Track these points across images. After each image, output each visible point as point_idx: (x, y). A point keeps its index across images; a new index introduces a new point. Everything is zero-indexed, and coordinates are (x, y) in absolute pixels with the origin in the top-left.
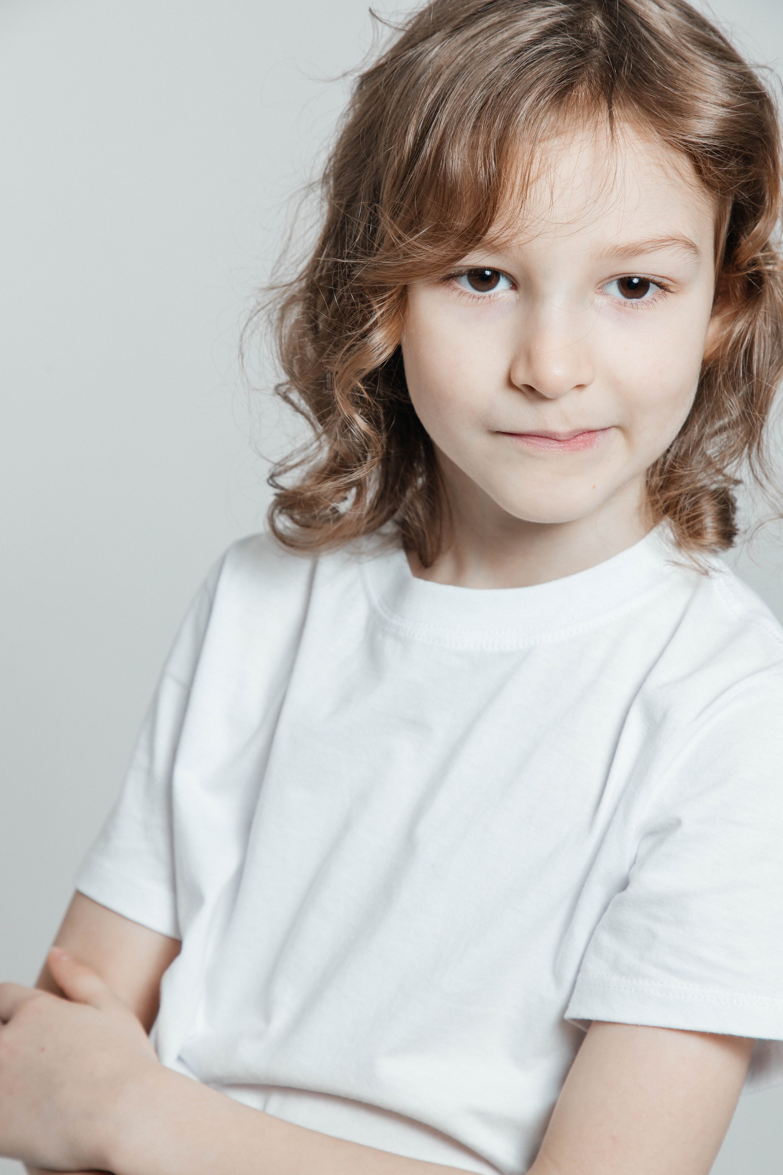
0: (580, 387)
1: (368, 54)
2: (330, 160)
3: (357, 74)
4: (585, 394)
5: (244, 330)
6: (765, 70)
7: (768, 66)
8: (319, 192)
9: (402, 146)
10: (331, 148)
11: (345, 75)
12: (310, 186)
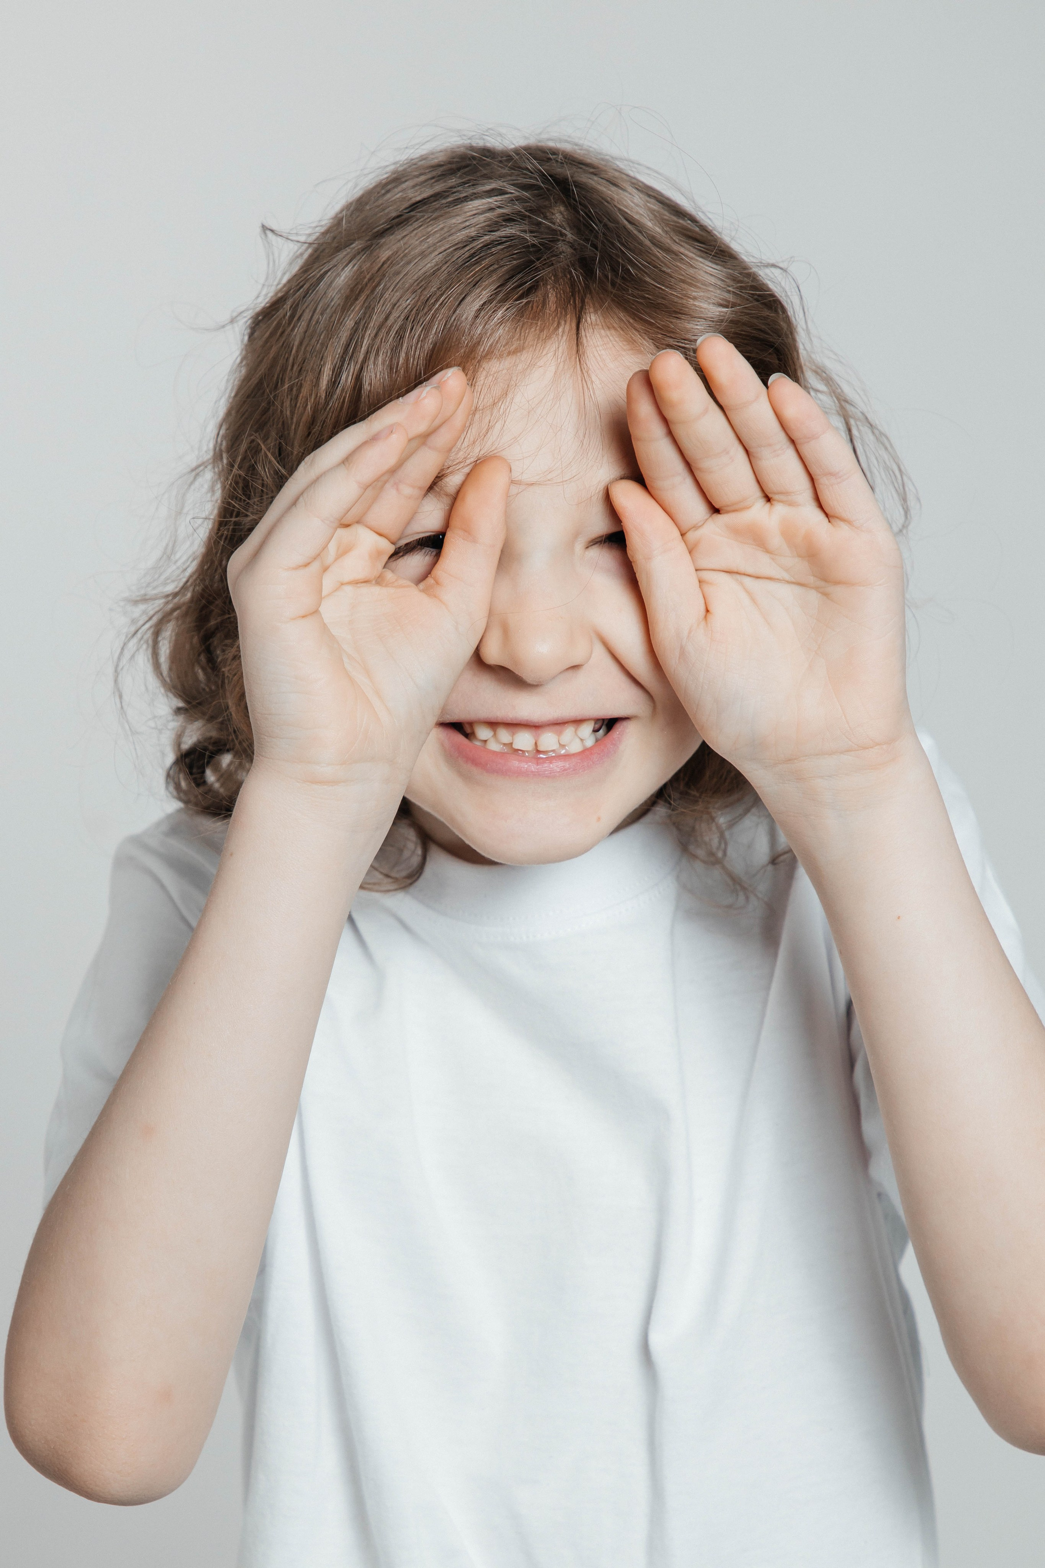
0: (575, 667)
1: (264, 285)
2: (221, 426)
3: (249, 314)
4: (581, 677)
5: (119, 659)
6: (773, 270)
7: (777, 265)
8: (208, 475)
9: (317, 384)
10: (222, 411)
11: (233, 321)
12: (196, 471)
